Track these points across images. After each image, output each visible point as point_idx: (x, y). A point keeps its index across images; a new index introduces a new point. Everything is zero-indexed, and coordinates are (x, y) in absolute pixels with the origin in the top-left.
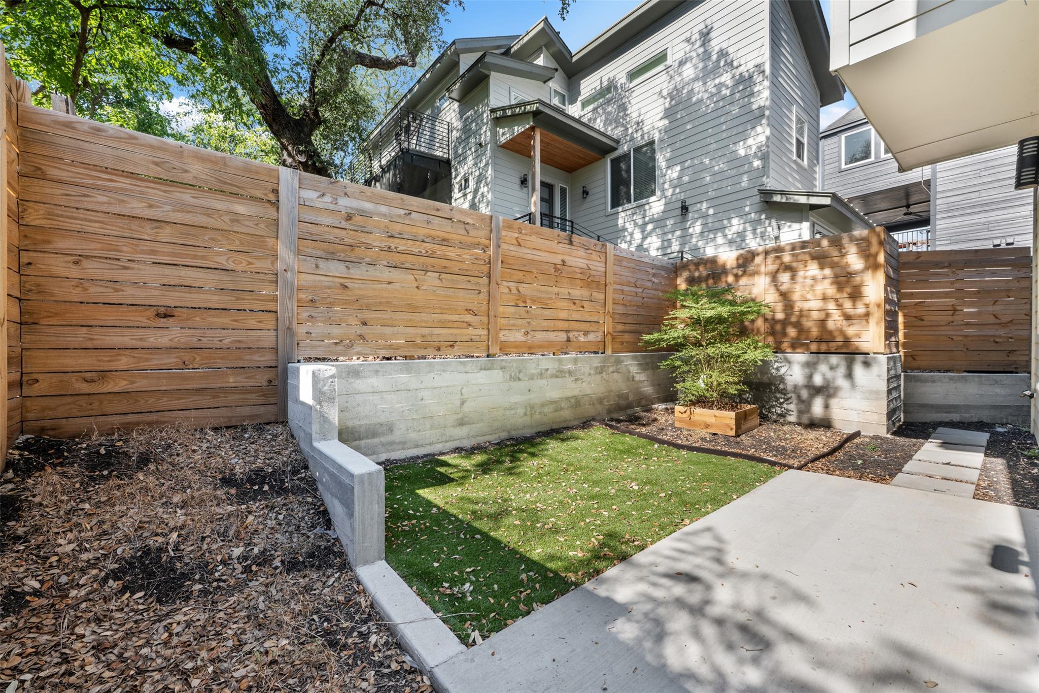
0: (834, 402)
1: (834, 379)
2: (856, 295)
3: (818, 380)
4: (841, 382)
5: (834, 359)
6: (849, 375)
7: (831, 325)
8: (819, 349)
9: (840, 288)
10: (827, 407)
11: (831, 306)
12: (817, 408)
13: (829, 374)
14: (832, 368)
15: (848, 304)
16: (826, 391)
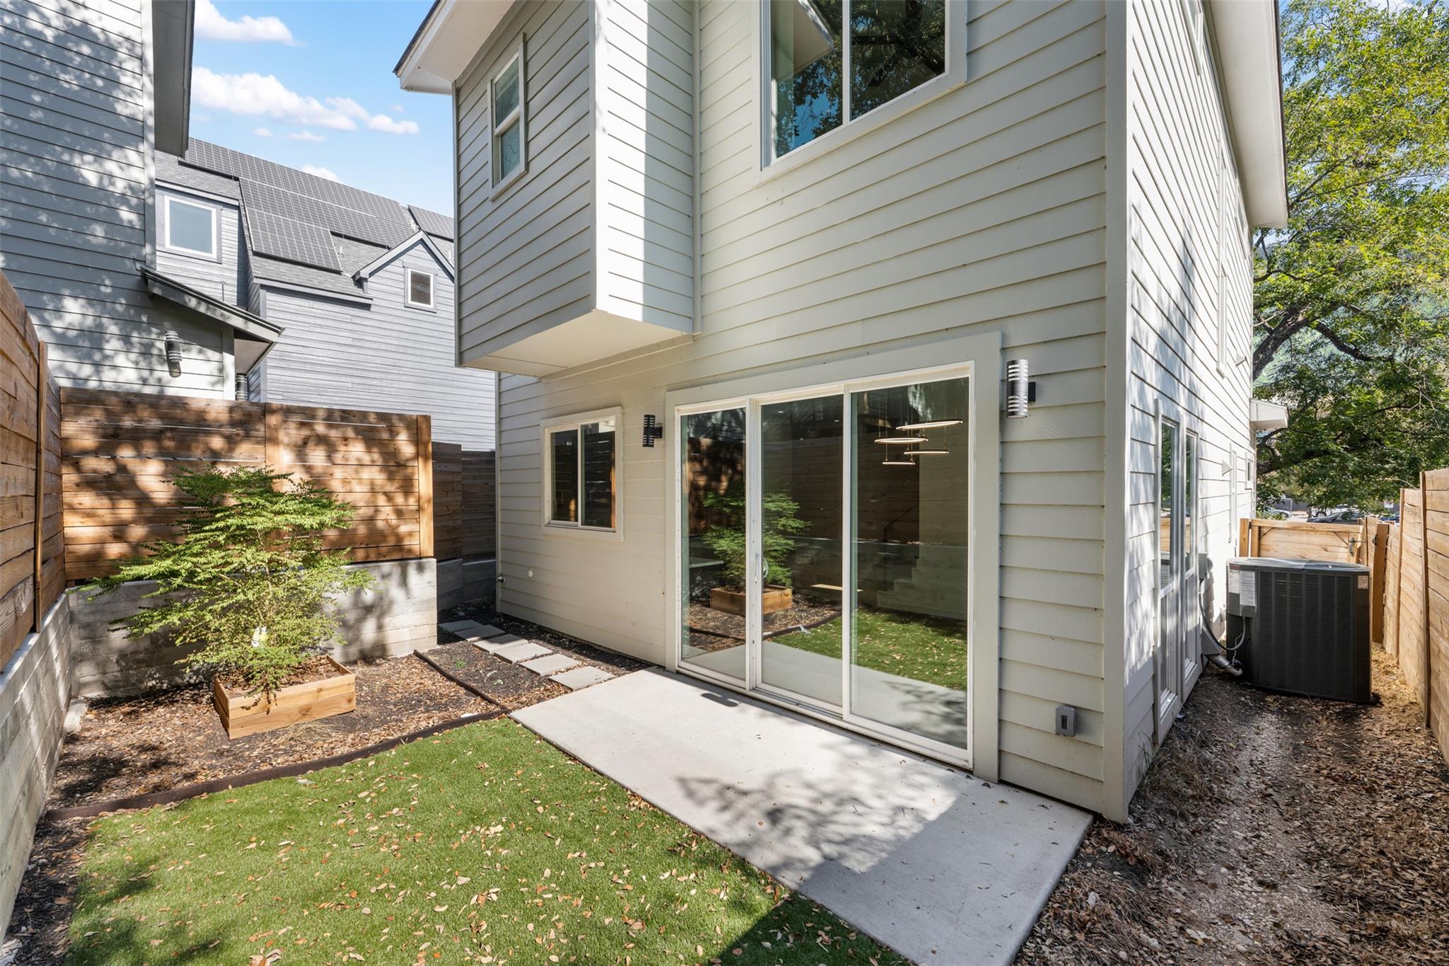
0: (387, 620)
1: (387, 590)
2: (407, 487)
3: (368, 596)
4: (396, 592)
5: (386, 567)
6: (404, 582)
7: (380, 524)
8: (367, 557)
9: (391, 478)
10: (380, 627)
11: (381, 500)
12: (369, 632)
13: (382, 586)
14: (384, 577)
15: (399, 499)
16: (377, 609)
